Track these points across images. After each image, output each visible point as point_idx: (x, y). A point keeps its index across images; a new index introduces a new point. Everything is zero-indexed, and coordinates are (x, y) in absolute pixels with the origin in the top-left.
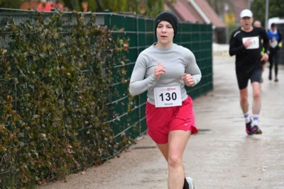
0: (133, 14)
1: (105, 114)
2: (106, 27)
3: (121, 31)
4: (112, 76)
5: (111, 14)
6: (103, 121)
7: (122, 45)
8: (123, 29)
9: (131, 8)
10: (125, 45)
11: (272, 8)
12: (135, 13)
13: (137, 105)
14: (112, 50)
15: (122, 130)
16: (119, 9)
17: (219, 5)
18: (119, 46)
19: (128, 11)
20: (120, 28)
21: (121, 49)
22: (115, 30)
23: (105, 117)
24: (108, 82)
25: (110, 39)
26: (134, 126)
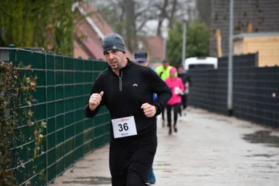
0: (41, 50)
1: (8, 160)
2: (11, 63)
3: (28, 67)
4: (17, 118)
5: (17, 49)
6: (5, 169)
7: (29, 84)
8: (30, 66)
9: (36, 43)
10: (32, 84)
11: (189, 47)
12: (43, 49)
13: (45, 151)
14: (17, 89)
15: (27, 178)
16: (25, 44)
17: (132, 42)
18: (25, 85)
19: (34, 46)
20: (26, 65)
21: (27, 88)
22: (21, 67)
23: (8, 163)
24: (12, 125)
25: (16, 77)
26: (41, 173)
